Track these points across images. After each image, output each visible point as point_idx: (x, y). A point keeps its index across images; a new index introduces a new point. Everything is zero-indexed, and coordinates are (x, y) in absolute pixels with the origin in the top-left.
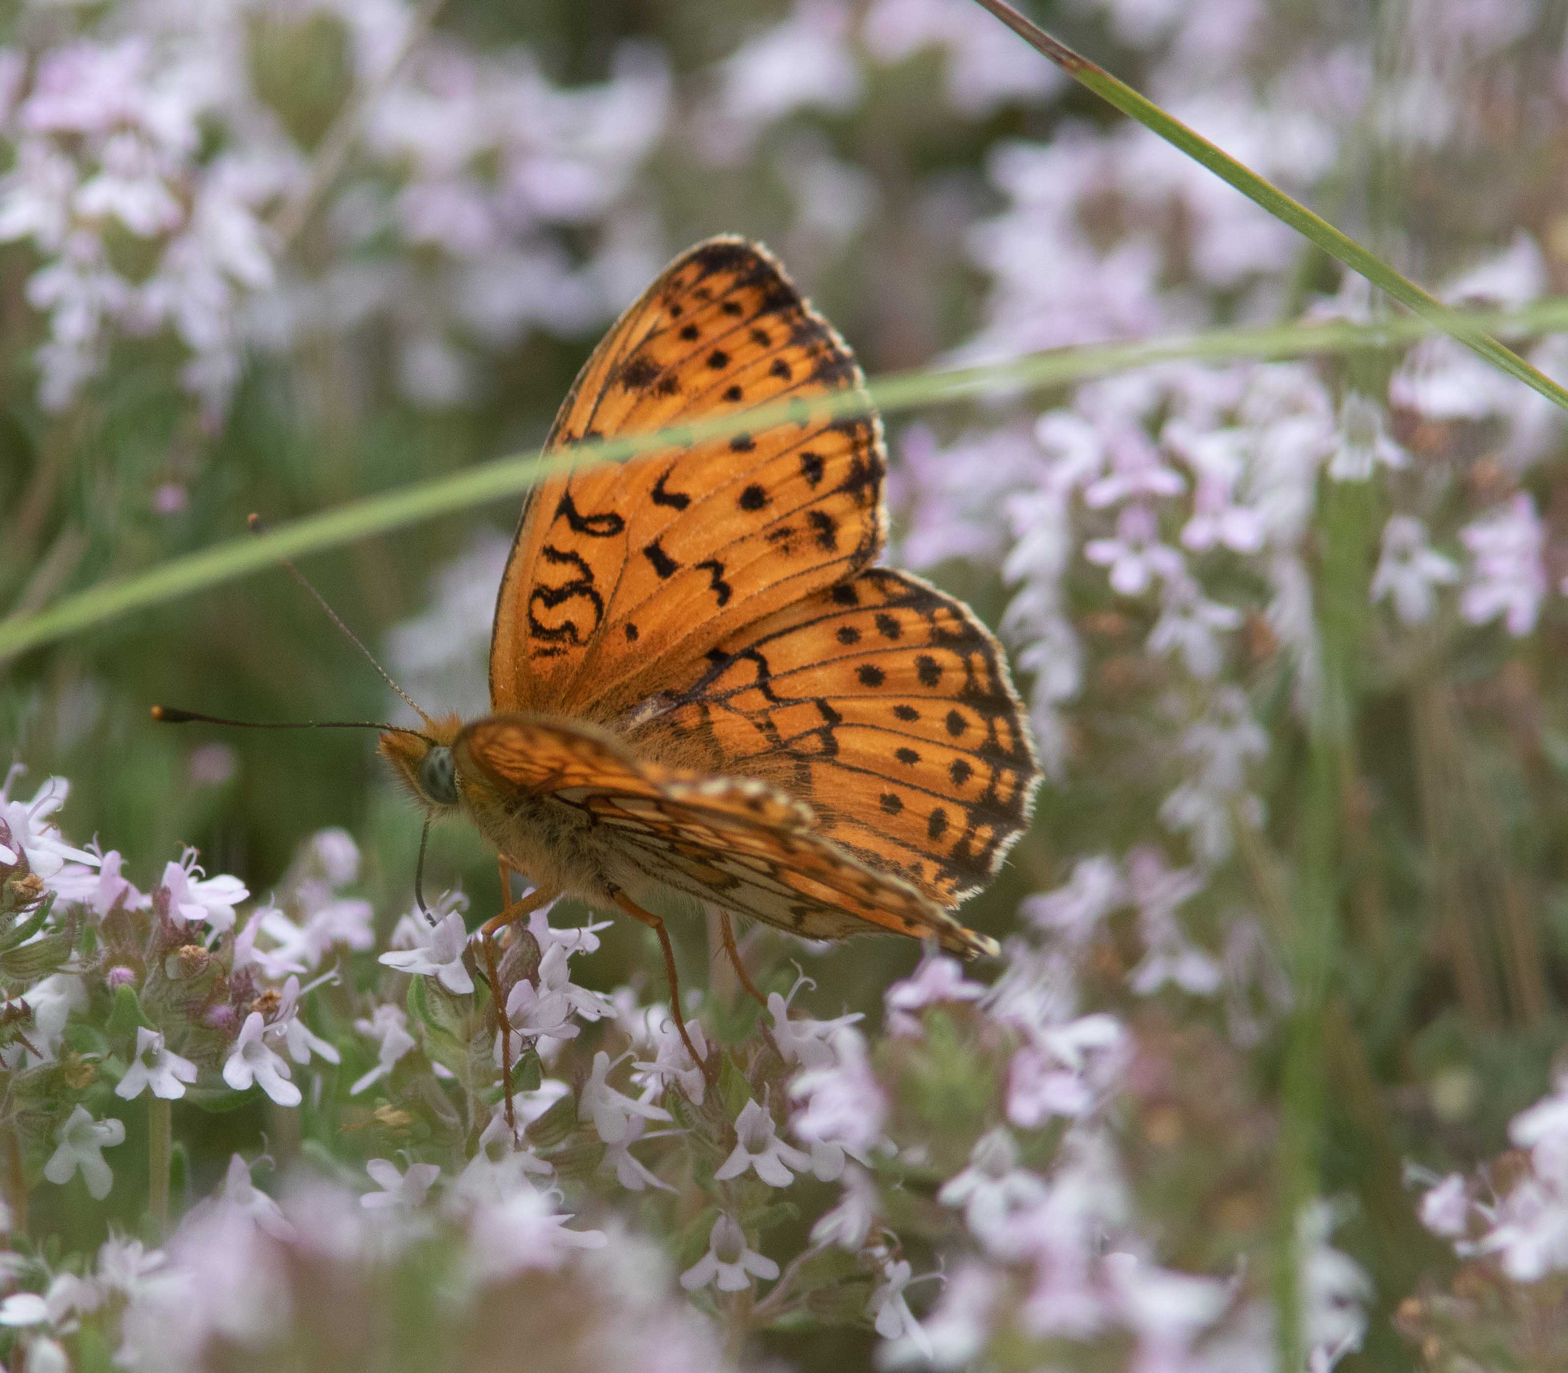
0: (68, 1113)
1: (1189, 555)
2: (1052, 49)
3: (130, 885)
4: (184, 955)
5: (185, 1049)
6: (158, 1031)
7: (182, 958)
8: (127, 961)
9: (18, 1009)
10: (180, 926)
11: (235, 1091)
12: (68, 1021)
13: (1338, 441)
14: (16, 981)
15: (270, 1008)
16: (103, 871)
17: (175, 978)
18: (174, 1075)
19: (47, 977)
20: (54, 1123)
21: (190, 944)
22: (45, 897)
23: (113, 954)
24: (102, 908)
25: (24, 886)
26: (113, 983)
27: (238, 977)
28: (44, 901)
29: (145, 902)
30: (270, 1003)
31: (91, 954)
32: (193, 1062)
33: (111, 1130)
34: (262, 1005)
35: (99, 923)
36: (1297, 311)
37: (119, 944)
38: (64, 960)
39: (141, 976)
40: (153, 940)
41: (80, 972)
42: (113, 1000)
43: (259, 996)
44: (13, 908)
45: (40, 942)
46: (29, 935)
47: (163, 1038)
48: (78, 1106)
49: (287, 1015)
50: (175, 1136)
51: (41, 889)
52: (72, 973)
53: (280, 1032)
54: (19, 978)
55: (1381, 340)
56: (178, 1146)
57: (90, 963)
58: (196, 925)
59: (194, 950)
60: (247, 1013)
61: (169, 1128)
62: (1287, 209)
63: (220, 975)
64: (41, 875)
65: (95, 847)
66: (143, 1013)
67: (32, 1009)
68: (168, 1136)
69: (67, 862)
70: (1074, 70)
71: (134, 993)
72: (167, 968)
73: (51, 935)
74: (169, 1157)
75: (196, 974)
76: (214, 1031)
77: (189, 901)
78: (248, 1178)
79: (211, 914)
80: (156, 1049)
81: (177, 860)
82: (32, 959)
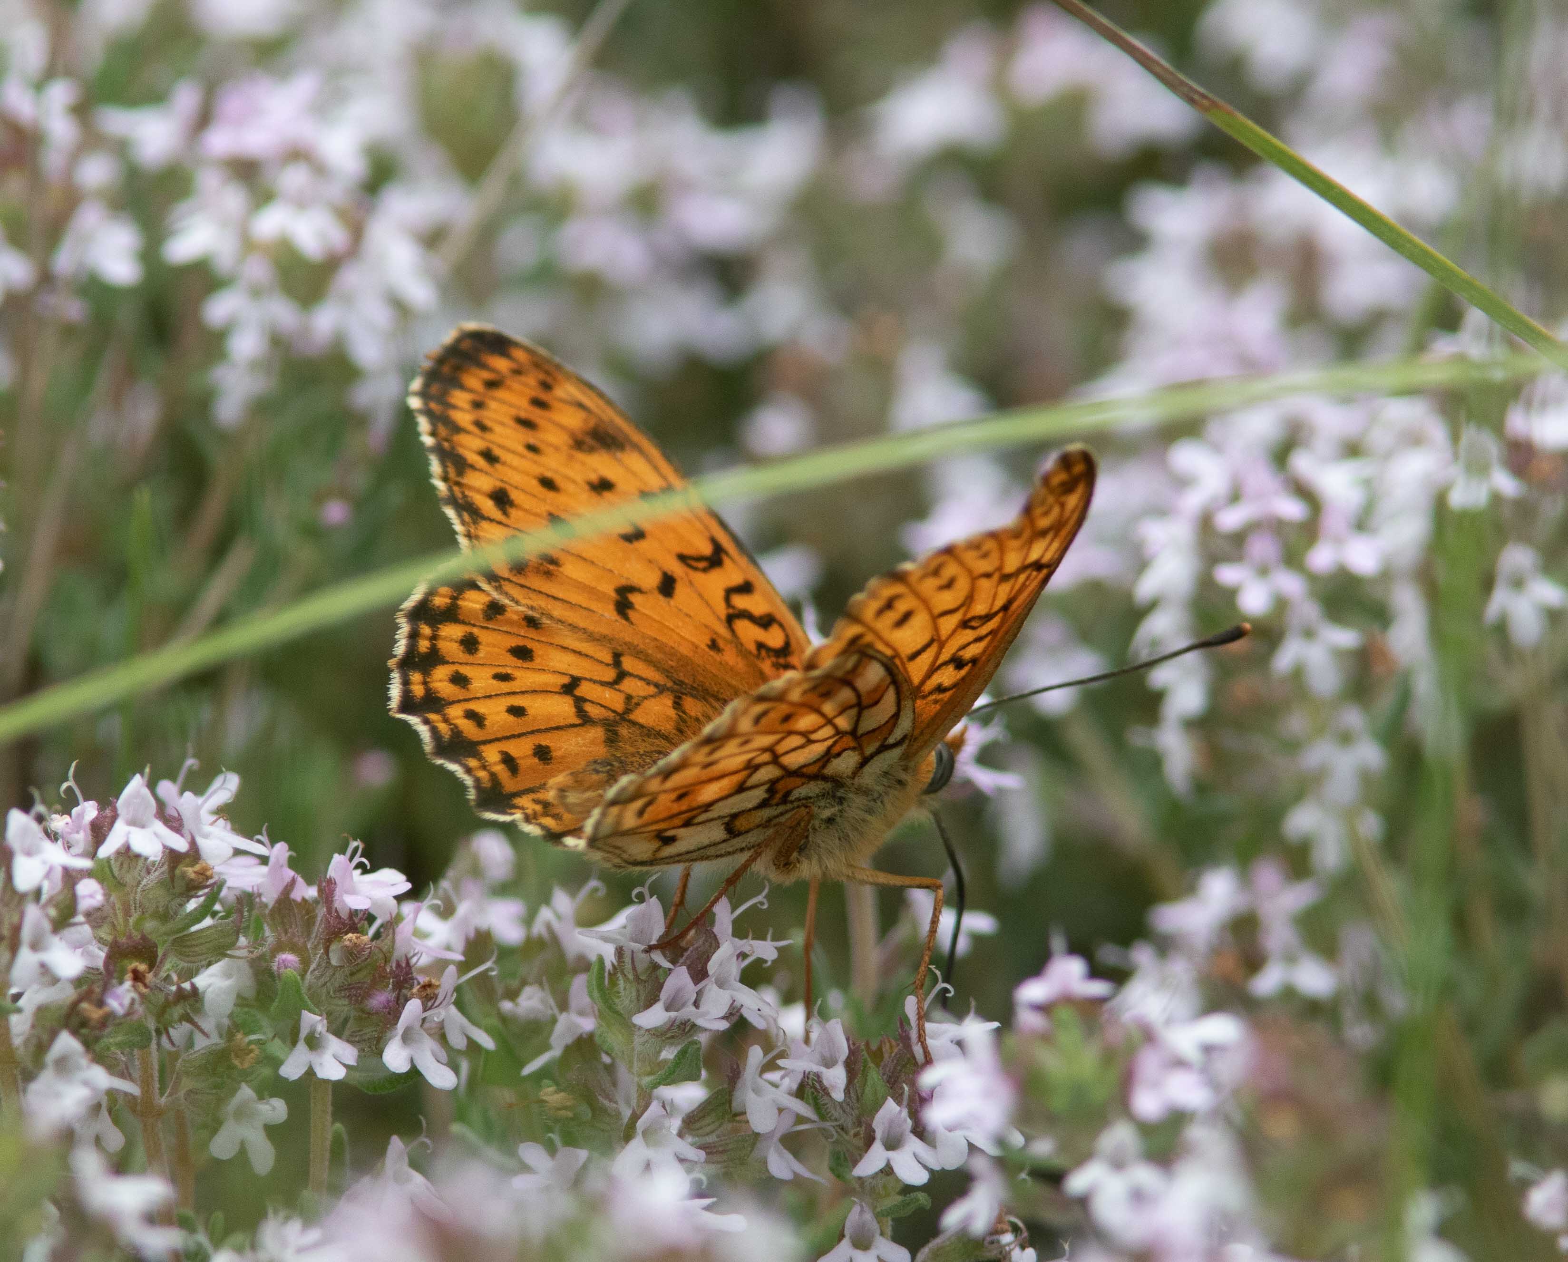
0: (234, 1091)
1: (1312, 578)
2: (1186, 89)
3: (296, 875)
4: (347, 943)
5: (347, 1033)
6: (321, 1015)
7: (346, 946)
8: (293, 948)
9: (187, 990)
10: (344, 915)
11: (394, 1074)
12: (235, 1005)
13: (1455, 472)
14: (186, 965)
15: (429, 995)
16: (272, 860)
17: (338, 965)
18: (335, 1057)
19: (217, 962)
20: (220, 1101)
21: (353, 933)
22: (215, 883)
23: (279, 940)
24: (270, 897)
25: (195, 872)
26: (279, 968)
27: (398, 965)
28: (214, 887)
29: (312, 892)
30: (429, 991)
31: (258, 941)
32: (354, 1046)
33: (274, 1108)
34: (421, 992)
35: (267, 912)
36: (1420, 347)
37: (286, 932)
38: (233, 945)
39: (305, 962)
40: (318, 927)
41: (246, 957)
42: (279, 985)
43: (419, 983)
44: (184, 894)
45: (209, 928)
46: (199, 920)
47: (325, 1021)
48: (243, 1085)
49: (445, 1003)
50: (336, 1116)
51: (211, 877)
52: (239, 958)
53: (438, 1018)
54: (188, 962)
55: (1498, 375)
56: (338, 1126)
57: (256, 948)
58: (360, 915)
59: (357, 938)
60: (407, 1000)
61: (330, 1109)
62: (1408, 245)
63: (381, 963)
64: (211, 862)
65: (264, 838)
66: (307, 997)
67: (200, 991)
68: (329, 1118)
69: (238, 852)
70: (1206, 110)
71: (299, 978)
72: (331, 955)
73: (220, 921)
74: (329, 1136)
75: (359, 961)
76: (375, 1016)
77: (353, 892)
78: (406, 1160)
79: (374, 903)
80: (319, 1032)
81: (343, 852)
82: (202, 944)
